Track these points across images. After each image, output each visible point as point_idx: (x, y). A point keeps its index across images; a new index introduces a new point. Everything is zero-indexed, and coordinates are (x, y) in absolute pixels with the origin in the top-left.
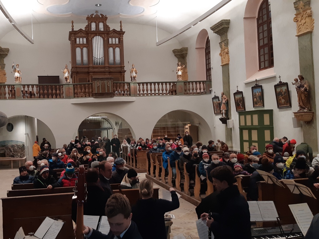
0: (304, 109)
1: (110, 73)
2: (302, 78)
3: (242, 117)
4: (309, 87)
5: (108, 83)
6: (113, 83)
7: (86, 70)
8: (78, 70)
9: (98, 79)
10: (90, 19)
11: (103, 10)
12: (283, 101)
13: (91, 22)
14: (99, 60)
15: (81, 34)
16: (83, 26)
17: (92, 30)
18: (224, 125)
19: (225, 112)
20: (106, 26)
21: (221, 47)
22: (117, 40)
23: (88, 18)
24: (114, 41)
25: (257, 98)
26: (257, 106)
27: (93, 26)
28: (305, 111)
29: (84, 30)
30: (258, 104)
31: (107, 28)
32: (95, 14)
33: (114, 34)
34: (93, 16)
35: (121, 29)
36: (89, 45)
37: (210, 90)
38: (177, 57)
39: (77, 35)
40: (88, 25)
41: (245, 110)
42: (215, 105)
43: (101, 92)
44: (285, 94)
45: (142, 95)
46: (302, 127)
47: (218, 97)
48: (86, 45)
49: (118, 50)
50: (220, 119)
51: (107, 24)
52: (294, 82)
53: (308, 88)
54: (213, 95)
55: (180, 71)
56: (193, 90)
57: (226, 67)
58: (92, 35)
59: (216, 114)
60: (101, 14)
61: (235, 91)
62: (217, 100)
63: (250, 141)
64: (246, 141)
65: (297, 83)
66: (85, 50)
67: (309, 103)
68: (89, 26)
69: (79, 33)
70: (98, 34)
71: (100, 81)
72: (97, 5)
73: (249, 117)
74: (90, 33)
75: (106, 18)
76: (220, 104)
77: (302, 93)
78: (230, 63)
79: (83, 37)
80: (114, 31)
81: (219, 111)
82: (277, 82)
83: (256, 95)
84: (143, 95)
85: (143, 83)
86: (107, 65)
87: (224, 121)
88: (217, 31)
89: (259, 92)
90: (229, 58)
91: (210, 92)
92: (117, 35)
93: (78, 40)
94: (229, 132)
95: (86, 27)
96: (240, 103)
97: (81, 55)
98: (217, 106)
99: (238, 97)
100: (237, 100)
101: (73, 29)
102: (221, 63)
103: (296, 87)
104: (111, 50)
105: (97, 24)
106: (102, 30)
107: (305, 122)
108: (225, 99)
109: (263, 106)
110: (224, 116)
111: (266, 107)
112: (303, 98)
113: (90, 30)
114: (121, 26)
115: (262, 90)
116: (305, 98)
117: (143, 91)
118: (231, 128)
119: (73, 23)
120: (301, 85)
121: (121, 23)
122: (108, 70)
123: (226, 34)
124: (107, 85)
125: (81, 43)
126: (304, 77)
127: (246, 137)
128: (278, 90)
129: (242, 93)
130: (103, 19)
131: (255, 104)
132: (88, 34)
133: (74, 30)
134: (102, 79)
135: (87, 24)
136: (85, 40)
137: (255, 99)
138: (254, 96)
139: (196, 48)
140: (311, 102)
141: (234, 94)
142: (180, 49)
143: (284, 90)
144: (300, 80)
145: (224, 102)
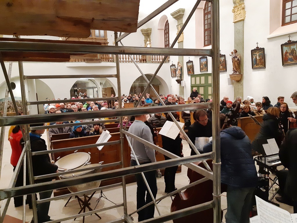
2: (236, 51)
3: (193, 79)
4: (240, 57)
12: (221, 67)
18: (179, 84)
19: (180, 75)
21: (178, 29)
25: (203, 66)
26: (203, 71)
28: (237, 73)
30: (204, 69)
37: (169, 60)
38: (144, 35)
41: (194, 74)
42: (172, 71)
44: (223, 63)
46: (233, 84)
47: (175, 65)
50: (176, 80)
52: (231, 54)
53: (239, 59)
54: (171, 64)
56: (157, 60)
57: (181, 43)
59: (173, 77)
61: (188, 61)
62: (174, 67)
65: (233, 55)
73: (198, 79)
77: (236, 61)
78: (184, 40)
81: (175, 75)
83: (202, 63)
84: (123, 62)
86: (94, 37)
87: (179, 81)
88: (175, 17)
89: (204, 61)
90: (183, 37)
94: (182, 89)
96: (191, 69)
98: (174, 72)
99: (190, 64)
100: (189, 67)
103: (232, 57)
107: (236, 81)
109: (207, 71)
110: (179, 78)
111: (209, 72)
112: (236, 65)
115: (207, 60)
116: (237, 65)
117: (123, 59)
118: (184, 87)
120: (235, 56)
122: (95, 41)
123: (181, 19)
126: (237, 51)
129: (192, 62)
131: (201, 69)
138: (201, 64)
139: (158, 29)
140: (241, 68)
141: (187, 63)
142: (146, 29)
143: (222, 60)
144: (235, 53)
145: (179, 68)
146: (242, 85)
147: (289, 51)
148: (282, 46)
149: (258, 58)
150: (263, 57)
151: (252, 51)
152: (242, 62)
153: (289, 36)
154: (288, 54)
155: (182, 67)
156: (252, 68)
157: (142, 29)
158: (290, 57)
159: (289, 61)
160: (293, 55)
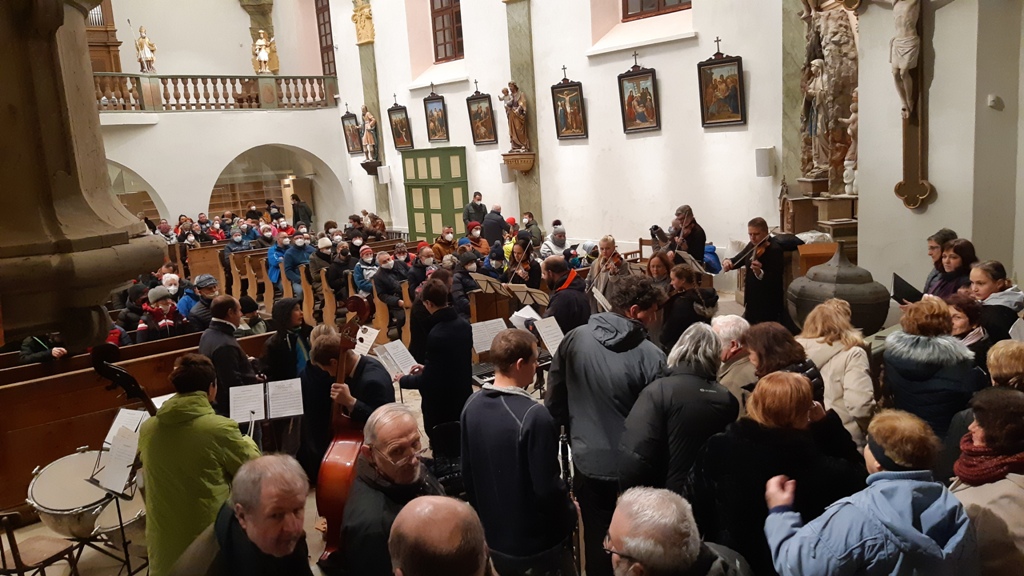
0: (520, 147)
2: (514, 88)
3: (410, 162)
4: (527, 104)
12: (483, 130)
18: (372, 177)
19: (372, 149)
21: (355, 1)
25: (434, 123)
26: (436, 138)
30: (438, 134)
37: (336, 99)
38: (248, 12)
41: (412, 146)
42: (348, 133)
44: (485, 117)
45: (174, 108)
46: (515, 180)
47: (354, 116)
50: (362, 165)
52: (502, 95)
53: (525, 109)
54: (342, 111)
55: (263, 50)
56: (297, 97)
57: (367, 47)
59: (353, 152)
61: (391, 106)
62: (353, 122)
63: (427, 211)
64: (419, 211)
65: (507, 97)
67: (528, 137)
73: (422, 162)
76: (358, 133)
77: (515, 116)
78: (377, 41)
81: (358, 147)
82: (471, 93)
83: (433, 115)
84: (179, 108)
85: (174, 79)
87: (372, 168)
89: (438, 110)
90: (373, 30)
91: (336, 102)
94: (383, 193)
96: (402, 131)
98: (353, 135)
99: (397, 117)
100: (396, 125)
102: (356, 39)
103: (506, 105)
107: (522, 172)
108: (370, 120)
109: (448, 139)
110: (371, 158)
111: (453, 143)
112: (517, 128)
115: (444, 106)
116: (520, 128)
118: (387, 185)
120: (513, 101)
126: (518, 86)
127: (418, 203)
128: (474, 108)
129: (403, 109)
131: (431, 134)
137: (432, 124)
138: (429, 118)
140: (531, 135)
141: (389, 111)
143: (484, 109)
144: (513, 92)
145: (369, 128)
146: (538, 183)
147: (637, 95)
148: (621, 78)
149: (568, 109)
150: (580, 105)
151: (553, 88)
152: (533, 118)
153: (635, 55)
154: (635, 103)
155: (375, 124)
156: (558, 136)
158: (640, 110)
159: (638, 121)
160: (644, 106)
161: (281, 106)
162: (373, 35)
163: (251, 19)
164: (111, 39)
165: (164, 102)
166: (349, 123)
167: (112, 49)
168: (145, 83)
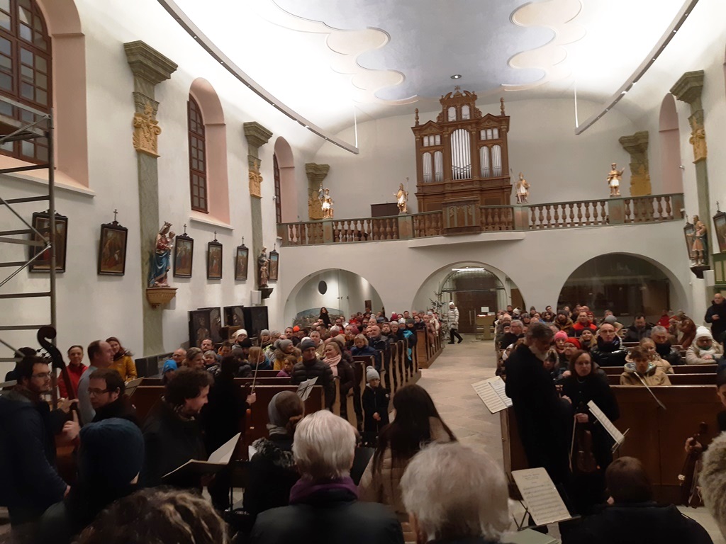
1: (482, 190)
3: (719, 265)
5: (470, 210)
6: (481, 209)
7: (440, 190)
8: (427, 190)
9: (451, 203)
10: (447, 101)
11: (467, 84)
13: (449, 107)
14: (462, 171)
15: (431, 130)
16: (433, 117)
17: (450, 119)
18: (700, 280)
19: (701, 254)
20: (474, 111)
21: (692, 124)
22: (496, 132)
23: (442, 101)
24: (490, 134)
27: (452, 114)
29: (435, 121)
31: (476, 113)
32: (454, 92)
33: (489, 122)
34: (452, 96)
35: (503, 113)
36: (445, 148)
37: (682, 213)
38: (629, 152)
39: (424, 133)
40: (443, 113)
42: (688, 242)
43: (456, 226)
45: (538, 227)
48: (440, 148)
49: (497, 150)
50: (692, 268)
51: (477, 107)
54: (685, 222)
55: (615, 178)
56: (644, 213)
57: (701, 162)
58: (450, 129)
60: (465, 91)
61: (716, 213)
66: (438, 155)
68: (444, 115)
69: (426, 128)
70: (459, 126)
71: (455, 207)
72: (453, 77)
74: (445, 126)
75: (475, 97)
78: (709, 157)
79: (434, 135)
80: (489, 118)
84: (541, 227)
85: (541, 206)
86: (476, 178)
87: (699, 272)
88: (682, 96)
90: (705, 147)
91: (682, 215)
92: (495, 124)
93: (426, 140)
95: (438, 117)
97: (432, 166)
99: (720, 223)
100: (720, 231)
101: (417, 123)
102: (693, 158)
104: (484, 151)
105: (458, 110)
106: (468, 118)
108: (700, 228)
110: (700, 262)
113: (446, 121)
114: (502, 108)
117: (541, 220)
119: (417, 113)
121: (502, 102)
122: (478, 186)
123: (698, 99)
124: (468, 214)
125: (432, 144)
129: (724, 215)
130: (470, 99)
132: (444, 128)
133: (420, 124)
134: (459, 204)
135: (440, 112)
136: (438, 139)
139: (660, 132)
142: (634, 136)
145: (699, 235)
155: (705, 231)
157: (621, 138)
161: (626, 222)
162: (705, 152)
163: (632, 157)
164: (506, 184)
165: (531, 223)
166: (690, 233)
167: (506, 190)
168: (518, 211)
